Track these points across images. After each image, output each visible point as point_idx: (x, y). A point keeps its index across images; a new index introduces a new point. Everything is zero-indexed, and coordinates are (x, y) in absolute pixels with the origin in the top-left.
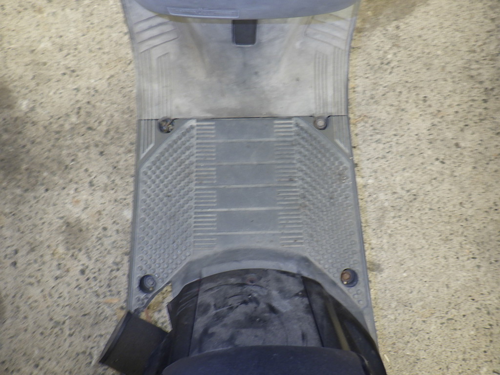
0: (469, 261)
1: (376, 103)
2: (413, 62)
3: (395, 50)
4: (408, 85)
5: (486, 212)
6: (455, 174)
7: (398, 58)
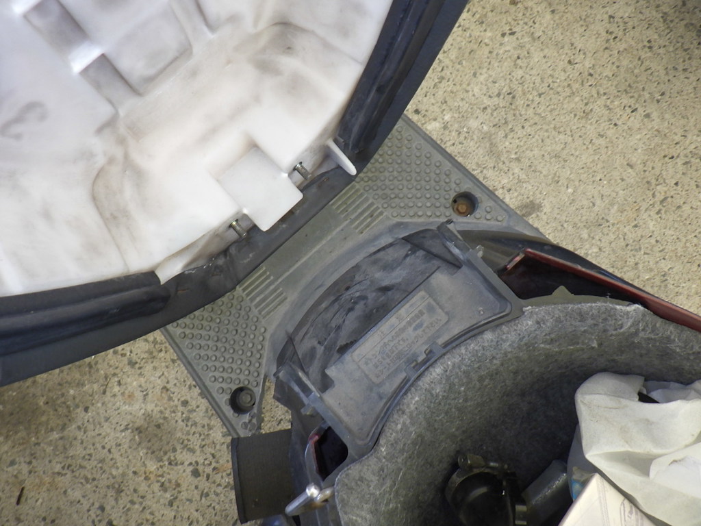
0: (632, 119)
5: (606, 48)
6: (537, 35)
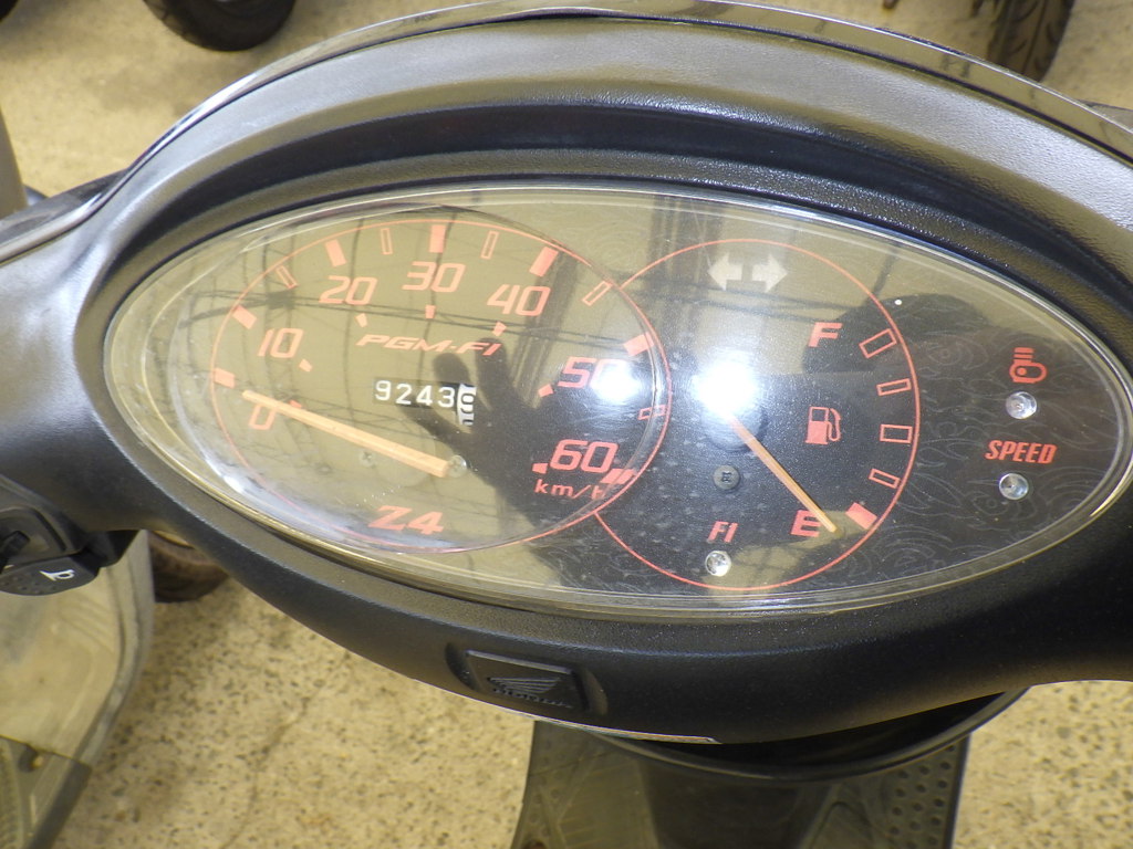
1: (362, 804)
2: (462, 759)
3: (446, 723)
4: (431, 797)
7: (444, 740)
